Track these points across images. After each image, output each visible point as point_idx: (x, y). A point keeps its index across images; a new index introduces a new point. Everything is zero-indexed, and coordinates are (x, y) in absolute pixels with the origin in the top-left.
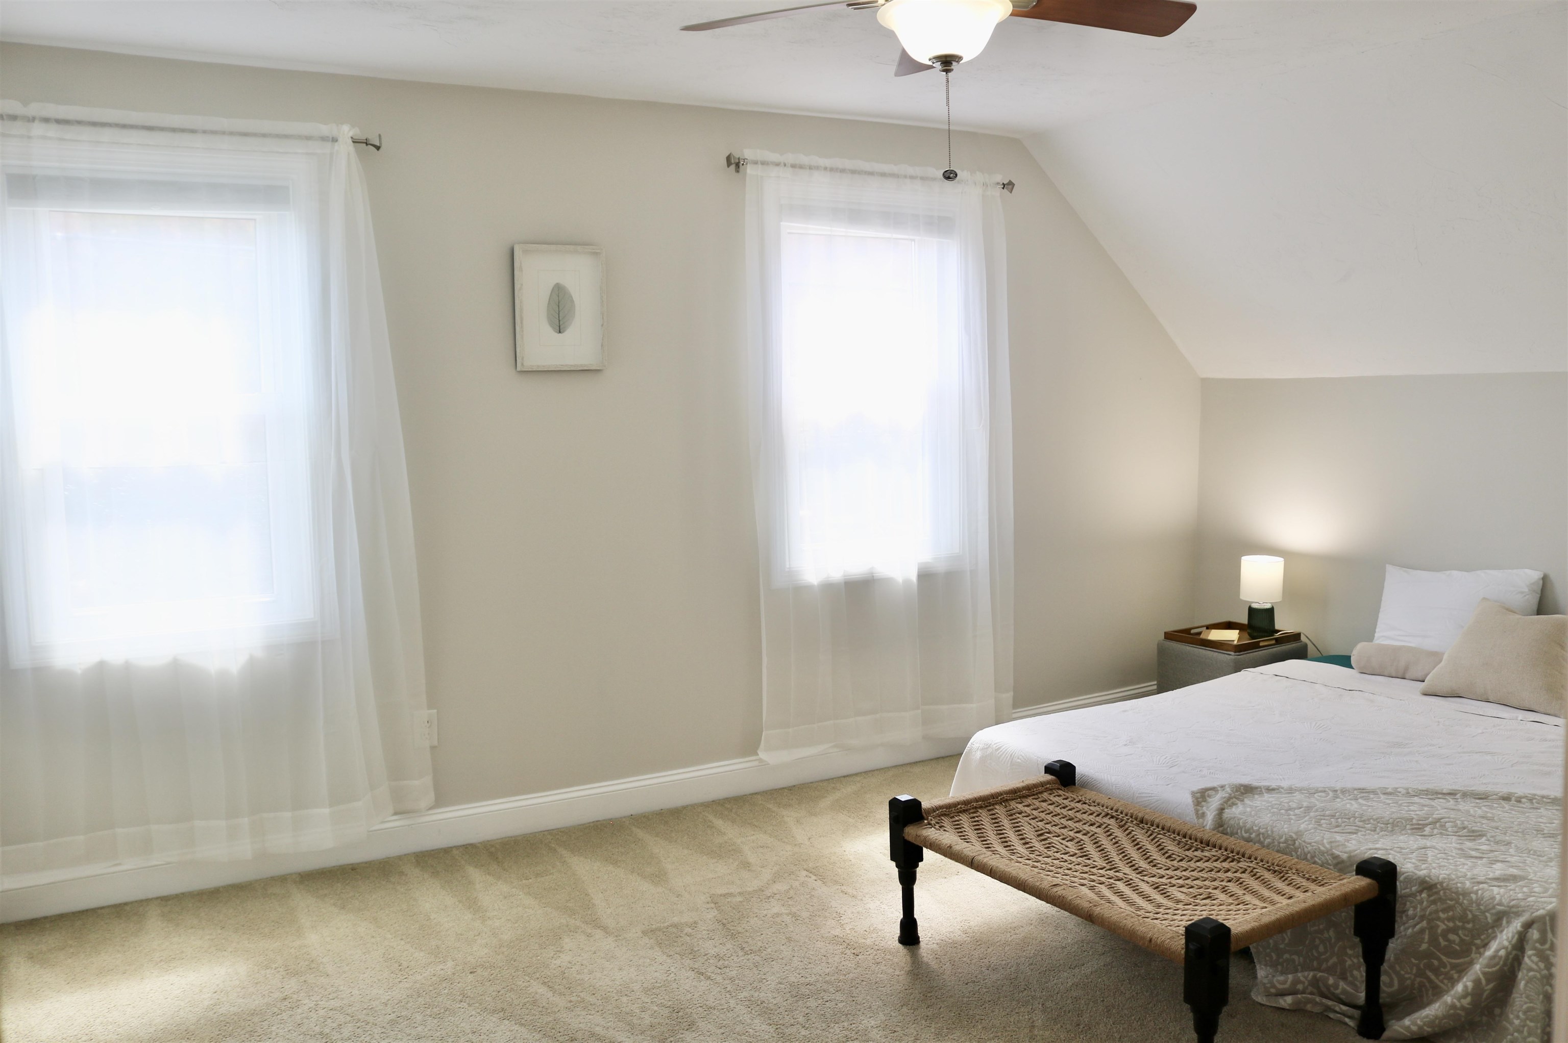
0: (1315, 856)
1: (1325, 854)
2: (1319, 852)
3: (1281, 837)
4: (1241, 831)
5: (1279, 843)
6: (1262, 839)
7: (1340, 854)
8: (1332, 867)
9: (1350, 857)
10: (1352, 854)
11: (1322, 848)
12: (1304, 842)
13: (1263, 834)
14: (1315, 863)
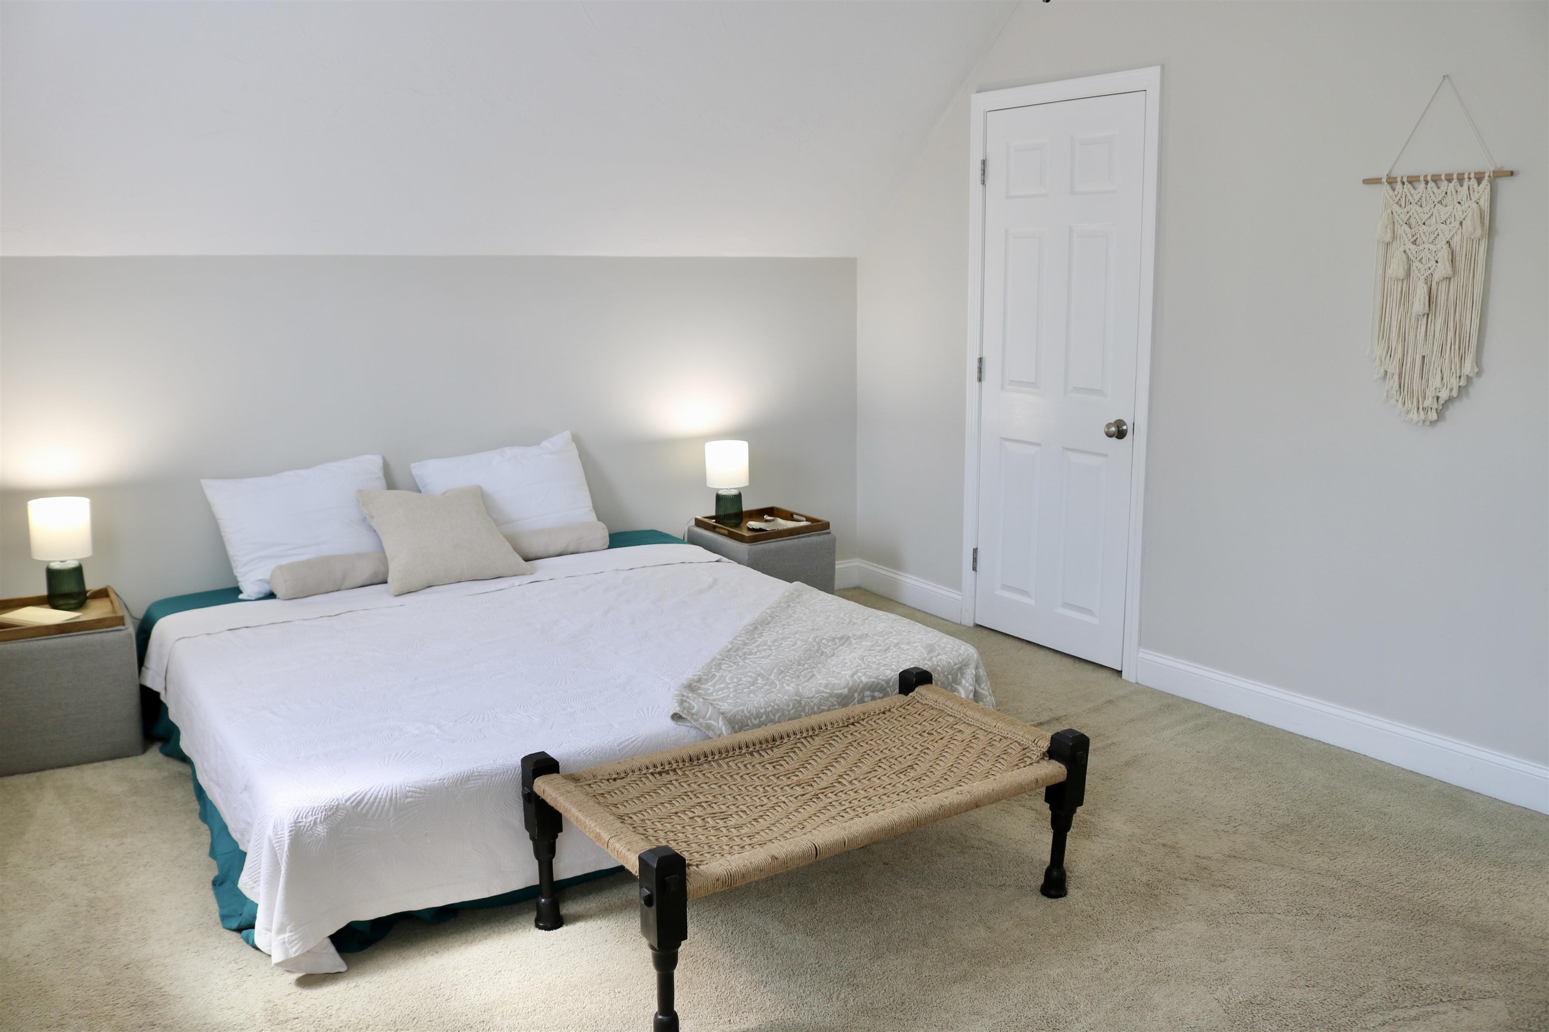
0: (821, 705)
1: (830, 699)
2: (824, 700)
3: (789, 705)
4: (751, 721)
5: (789, 711)
6: (772, 717)
7: (842, 691)
8: (837, 707)
9: (850, 690)
10: (850, 686)
11: (825, 695)
12: (808, 698)
13: (771, 711)
14: (823, 711)
